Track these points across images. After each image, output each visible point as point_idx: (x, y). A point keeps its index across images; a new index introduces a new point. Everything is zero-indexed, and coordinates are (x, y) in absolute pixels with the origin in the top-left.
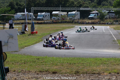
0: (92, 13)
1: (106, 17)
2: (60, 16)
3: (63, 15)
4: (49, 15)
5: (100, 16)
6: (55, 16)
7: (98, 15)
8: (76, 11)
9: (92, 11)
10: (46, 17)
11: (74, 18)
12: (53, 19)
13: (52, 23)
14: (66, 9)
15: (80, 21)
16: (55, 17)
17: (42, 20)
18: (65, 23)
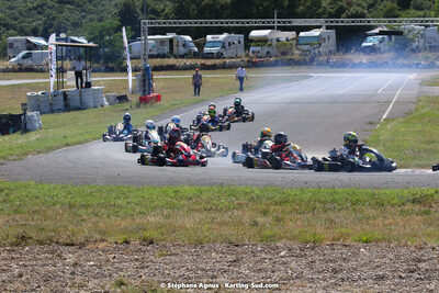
0: (372, 35)
1: (415, 45)
2: (274, 43)
3: (283, 39)
4: (239, 42)
5: (395, 43)
6: (258, 46)
7: (390, 39)
8: (324, 27)
9: (372, 28)
10: (232, 46)
11: (317, 51)
12: (251, 54)
15: (334, 59)
16: (258, 49)
17: (219, 56)
18: (289, 65)
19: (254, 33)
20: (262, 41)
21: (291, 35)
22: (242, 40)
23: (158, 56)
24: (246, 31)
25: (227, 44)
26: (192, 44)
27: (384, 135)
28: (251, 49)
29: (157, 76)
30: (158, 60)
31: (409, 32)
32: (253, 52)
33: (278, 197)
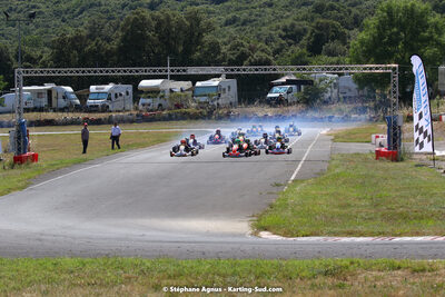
0: (278, 85)
1: (327, 95)
2: (167, 94)
3: (177, 90)
4: (127, 93)
5: (306, 93)
6: (149, 97)
7: (299, 89)
8: (224, 76)
9: (278, 76)
10: (119, 98)
11: (215, 103)
12: (141, 107)
13: (137, 121)
14: (137, 71)
15: (235, 111)
16: (148, 101)
17: (105, 109)
18: (184, 119)
19: (144, 83)
20: (154, 92)
21: (186, 85)
22: (130, 91)
23: (35, 109)
24: (135, 81)
25: (113, 96)
26: (73, 96)
27: (293, 199)
28: (142, 101)
29: (33, 132)
30: (35, 113)
31: (321, 81)
32: (144, 105)
33: (172, 269)
